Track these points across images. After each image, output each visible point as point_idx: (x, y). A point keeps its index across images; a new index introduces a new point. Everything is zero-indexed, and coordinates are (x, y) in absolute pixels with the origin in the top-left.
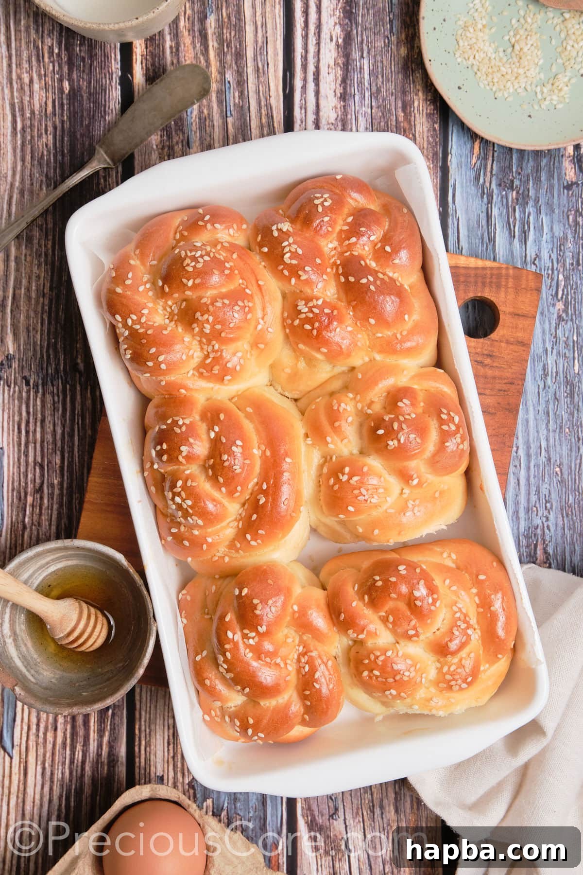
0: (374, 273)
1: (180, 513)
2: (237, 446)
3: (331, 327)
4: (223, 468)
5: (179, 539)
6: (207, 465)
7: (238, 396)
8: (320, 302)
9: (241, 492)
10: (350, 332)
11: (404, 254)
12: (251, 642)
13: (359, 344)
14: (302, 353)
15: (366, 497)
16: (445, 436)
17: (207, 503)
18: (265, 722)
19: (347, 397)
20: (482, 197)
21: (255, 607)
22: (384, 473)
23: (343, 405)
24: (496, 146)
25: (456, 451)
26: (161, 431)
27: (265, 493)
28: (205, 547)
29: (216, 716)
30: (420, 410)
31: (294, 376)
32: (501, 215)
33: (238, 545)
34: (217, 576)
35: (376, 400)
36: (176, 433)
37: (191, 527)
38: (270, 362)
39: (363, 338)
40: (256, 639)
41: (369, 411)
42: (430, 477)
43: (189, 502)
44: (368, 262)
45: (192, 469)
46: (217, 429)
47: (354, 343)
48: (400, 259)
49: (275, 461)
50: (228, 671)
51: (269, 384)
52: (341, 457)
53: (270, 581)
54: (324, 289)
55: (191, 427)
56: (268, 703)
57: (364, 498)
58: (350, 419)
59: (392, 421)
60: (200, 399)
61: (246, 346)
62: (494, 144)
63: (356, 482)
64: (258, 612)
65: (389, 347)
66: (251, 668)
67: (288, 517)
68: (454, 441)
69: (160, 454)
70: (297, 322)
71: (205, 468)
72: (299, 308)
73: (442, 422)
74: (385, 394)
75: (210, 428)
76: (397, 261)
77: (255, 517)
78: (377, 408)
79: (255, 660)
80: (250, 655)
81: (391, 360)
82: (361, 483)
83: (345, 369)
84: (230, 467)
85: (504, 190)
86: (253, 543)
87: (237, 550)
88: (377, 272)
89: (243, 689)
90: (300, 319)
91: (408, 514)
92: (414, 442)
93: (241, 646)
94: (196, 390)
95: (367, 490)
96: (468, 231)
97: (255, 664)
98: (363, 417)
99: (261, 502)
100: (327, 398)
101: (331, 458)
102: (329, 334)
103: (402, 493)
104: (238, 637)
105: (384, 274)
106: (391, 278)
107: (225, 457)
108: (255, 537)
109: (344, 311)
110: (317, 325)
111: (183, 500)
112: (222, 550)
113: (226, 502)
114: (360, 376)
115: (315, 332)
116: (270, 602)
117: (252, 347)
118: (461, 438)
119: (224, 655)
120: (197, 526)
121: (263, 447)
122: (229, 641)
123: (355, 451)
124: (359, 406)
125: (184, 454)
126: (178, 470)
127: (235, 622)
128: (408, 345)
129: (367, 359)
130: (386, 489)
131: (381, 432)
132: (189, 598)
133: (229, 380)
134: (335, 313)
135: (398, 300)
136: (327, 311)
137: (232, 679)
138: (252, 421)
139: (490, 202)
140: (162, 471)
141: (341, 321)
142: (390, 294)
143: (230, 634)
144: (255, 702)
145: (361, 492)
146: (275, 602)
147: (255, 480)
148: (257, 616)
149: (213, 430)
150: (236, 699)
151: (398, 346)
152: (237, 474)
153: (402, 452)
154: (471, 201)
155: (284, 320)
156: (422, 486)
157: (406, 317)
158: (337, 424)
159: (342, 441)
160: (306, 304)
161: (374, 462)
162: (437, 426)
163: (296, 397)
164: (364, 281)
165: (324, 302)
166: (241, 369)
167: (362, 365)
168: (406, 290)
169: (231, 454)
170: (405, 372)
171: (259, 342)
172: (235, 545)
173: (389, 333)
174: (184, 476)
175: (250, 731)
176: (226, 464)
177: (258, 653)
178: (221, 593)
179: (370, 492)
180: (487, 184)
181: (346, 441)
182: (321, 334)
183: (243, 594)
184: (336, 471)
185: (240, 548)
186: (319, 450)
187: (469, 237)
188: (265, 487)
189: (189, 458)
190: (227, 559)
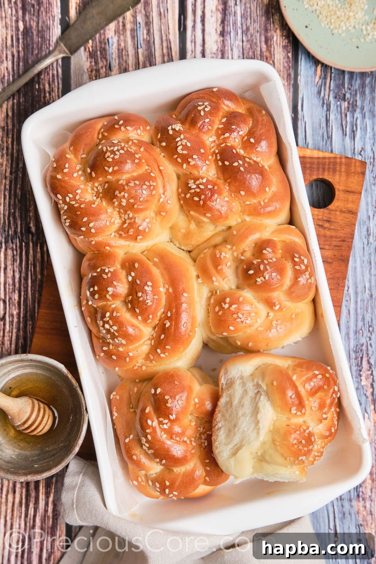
0: (243, 158)
1: (109, 336)
2: (148, 286)
3: (213, 199)
4: (139, 302)
5: (109, 354)
6: (127, 301)
7: (147, 250)
8: (204, 181)
9: (152, 319)
10: (227, 201)
11: (264, 144)
12: (165, 426)
13: (234, 210)
14: (192, 217)
15: (242, 319)
16: (297, 274)
17: (128, 327)
18: (177, 483)
19: (226, 248)
20: (323, 106)
21: (167, 401)
22: (255, 302)
23: (223, 254)
24: (333, 69)
25: (306, 284)
26: (93, 277)
27: (169, 319)
28: (128, 359)
29: (142, 481)
30: (279, 256)
31: (188, 235)
32: (336, 119)
33: (152, 357)
34: (137, 381)
35: (247, 249)
36: (104, 278)
37: (118, 346)
38: (170, 225)
39: (236, 206)
40: (169, 424)
41: (243, 258)
42: (289, 304)
43: (115, 328)
44: (238, 150)
45: (117, 304)
46: (133, 274)
47: (230, 209)
48: (261, 147)
49: (176, 296)
50: (149, 448)
51: (170, 241)
52: (223, 291)
53: (176, 383)
54: (207, 171)
55: (114, 274)
56: (179, 470)
57: (240, 320)
58: (229, 264)
59: (259, 264)
60: (120, 254)
61: (153, 214)
62: (331, 68)
63: (235, 308)
64: (169, 405)
65: (255, 211)
66: (166, 446)
67: (187, 336)
68: (304, 277)
69: (93, 294)
70: (188, 196)
71: (125, 303)
72: (189, 185)
73: (295, 264)
74: (253, 245)
75: (128, 274)
76: (258, 149)
77: (163, 336)
78: (248, 255)
79: (168, 440)
80: (165, 436)
81: (257, 221)
82: (238, 308)
83: (224, 228)
84: (144, 301)
85: (339, 101)
86: (162, 355)
87: (151, 361)
88: (244, 157)
89: (161, 461)
90: (191, 193)
91: (273, 331)
92: (275, 279)
93: (158, 430)
94: (117, 247)
95: (243, 314)
96: (313, 130)
97: (168, 442)
98: (239, 262)
99: (167, 326)
100: (212, 249)
101: (216, 292)
102: (212, 204)
103: (268, 316)
104: (155, 424)
105: (250, 159)
106: (255, 162)
107: (140, 294)
108: (164, 351)
109: (222, 186)
110: (203, 197)
111: (111, 326)
112: (140, 361)
113: (141, 326)
114: (235, 233)
115: (201, 203)
116: (177, 397)
117: (156, 214)
118: (309, 274)
119: (146, 437)
120: (122, 345)
121: (167, 286)
122: (149, 427)
123: (234, 287)
124: (235, 254)
125: (110, 293)
126: (106, 305)
127: (153, 413)
128: (269, 209)
129: (240, 220)
130: (256, 313)
131: (251, 272)
132: (118, 397)
133: (140, 239)
134: (216, 188)
135: (260, 177)
136: (210, 187)
137: (153, 454)
138: (158, 268)
139: (328, 110)
140: (95, 306)
141: (220, 194)
142: (254, 173)
143: (149, 422)
144: (169, 469)
145: (238, 316)
146: (181, 397)
147: (162, 310)
148: (168, 408)
149: (131, 275)
150: (155, 468)
151: (262, 210)
152: (149, 306)
153: (267, 286)
154: (315, 109)
155: (179, 194)
156: (282, 310)
157: (267, 189)
158: (219, 268)
159: (223, 279)
160: (194, 183)
161: (247, 294)
162: (291, 267)
163: (189, 249)
164: (236, 164)
165: (208, 180)
166: (149, 231)
167: (237, 224)
168: (266, 170)
169: (143, 292)
170: (267, 229)
171: (161, 211)
172: (149, 357)
173: (255, 201)
174: (111, 309)
175: (167, 491)
176: (141, 299)
177: (170, 434)
178: (141, 393)
179: (245, 316)
180: (327, 97)
181: (226, 279)
182: (206, 203)
183: (158, 392)
184: (220, 301)
185: (153, 360)
186: (207, 287)
187: (313, 135)
188: (169, 314)
189: (114, 296)
190: (144, 368)
